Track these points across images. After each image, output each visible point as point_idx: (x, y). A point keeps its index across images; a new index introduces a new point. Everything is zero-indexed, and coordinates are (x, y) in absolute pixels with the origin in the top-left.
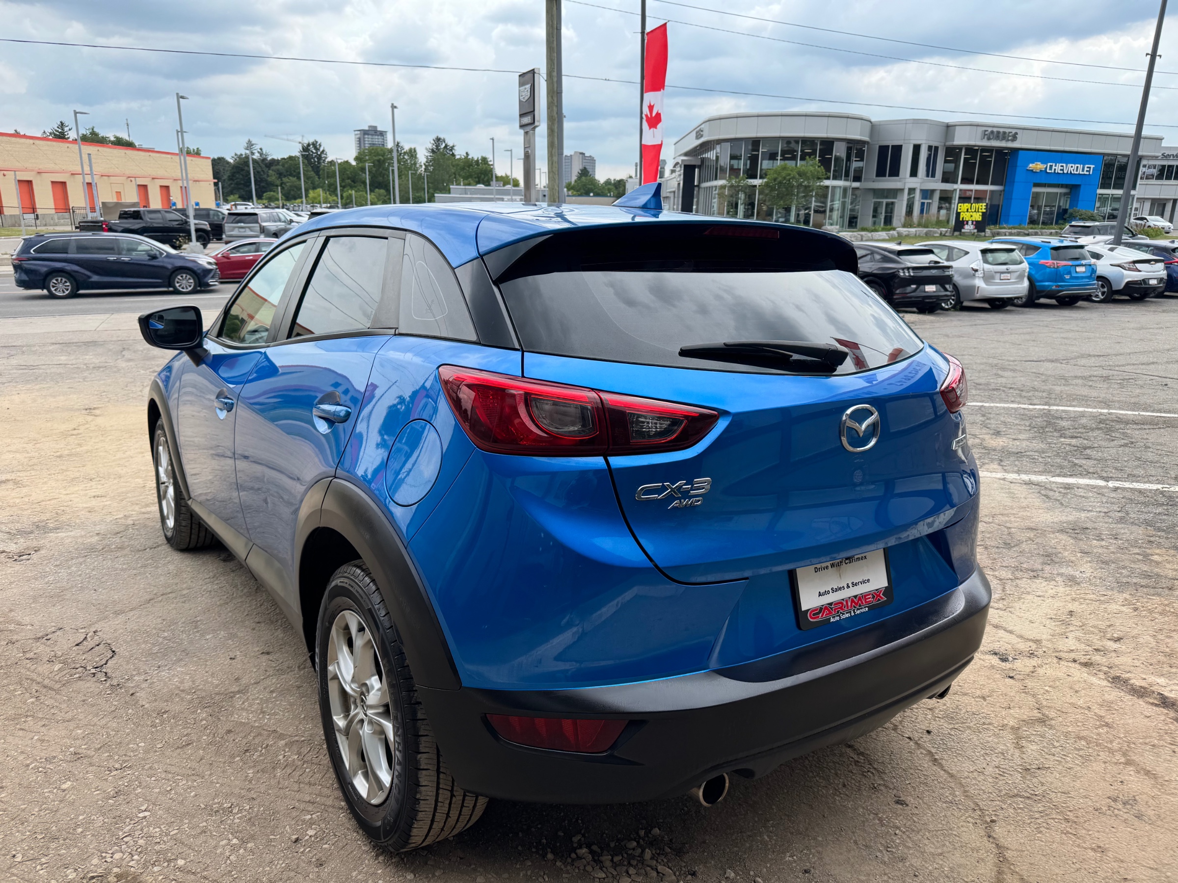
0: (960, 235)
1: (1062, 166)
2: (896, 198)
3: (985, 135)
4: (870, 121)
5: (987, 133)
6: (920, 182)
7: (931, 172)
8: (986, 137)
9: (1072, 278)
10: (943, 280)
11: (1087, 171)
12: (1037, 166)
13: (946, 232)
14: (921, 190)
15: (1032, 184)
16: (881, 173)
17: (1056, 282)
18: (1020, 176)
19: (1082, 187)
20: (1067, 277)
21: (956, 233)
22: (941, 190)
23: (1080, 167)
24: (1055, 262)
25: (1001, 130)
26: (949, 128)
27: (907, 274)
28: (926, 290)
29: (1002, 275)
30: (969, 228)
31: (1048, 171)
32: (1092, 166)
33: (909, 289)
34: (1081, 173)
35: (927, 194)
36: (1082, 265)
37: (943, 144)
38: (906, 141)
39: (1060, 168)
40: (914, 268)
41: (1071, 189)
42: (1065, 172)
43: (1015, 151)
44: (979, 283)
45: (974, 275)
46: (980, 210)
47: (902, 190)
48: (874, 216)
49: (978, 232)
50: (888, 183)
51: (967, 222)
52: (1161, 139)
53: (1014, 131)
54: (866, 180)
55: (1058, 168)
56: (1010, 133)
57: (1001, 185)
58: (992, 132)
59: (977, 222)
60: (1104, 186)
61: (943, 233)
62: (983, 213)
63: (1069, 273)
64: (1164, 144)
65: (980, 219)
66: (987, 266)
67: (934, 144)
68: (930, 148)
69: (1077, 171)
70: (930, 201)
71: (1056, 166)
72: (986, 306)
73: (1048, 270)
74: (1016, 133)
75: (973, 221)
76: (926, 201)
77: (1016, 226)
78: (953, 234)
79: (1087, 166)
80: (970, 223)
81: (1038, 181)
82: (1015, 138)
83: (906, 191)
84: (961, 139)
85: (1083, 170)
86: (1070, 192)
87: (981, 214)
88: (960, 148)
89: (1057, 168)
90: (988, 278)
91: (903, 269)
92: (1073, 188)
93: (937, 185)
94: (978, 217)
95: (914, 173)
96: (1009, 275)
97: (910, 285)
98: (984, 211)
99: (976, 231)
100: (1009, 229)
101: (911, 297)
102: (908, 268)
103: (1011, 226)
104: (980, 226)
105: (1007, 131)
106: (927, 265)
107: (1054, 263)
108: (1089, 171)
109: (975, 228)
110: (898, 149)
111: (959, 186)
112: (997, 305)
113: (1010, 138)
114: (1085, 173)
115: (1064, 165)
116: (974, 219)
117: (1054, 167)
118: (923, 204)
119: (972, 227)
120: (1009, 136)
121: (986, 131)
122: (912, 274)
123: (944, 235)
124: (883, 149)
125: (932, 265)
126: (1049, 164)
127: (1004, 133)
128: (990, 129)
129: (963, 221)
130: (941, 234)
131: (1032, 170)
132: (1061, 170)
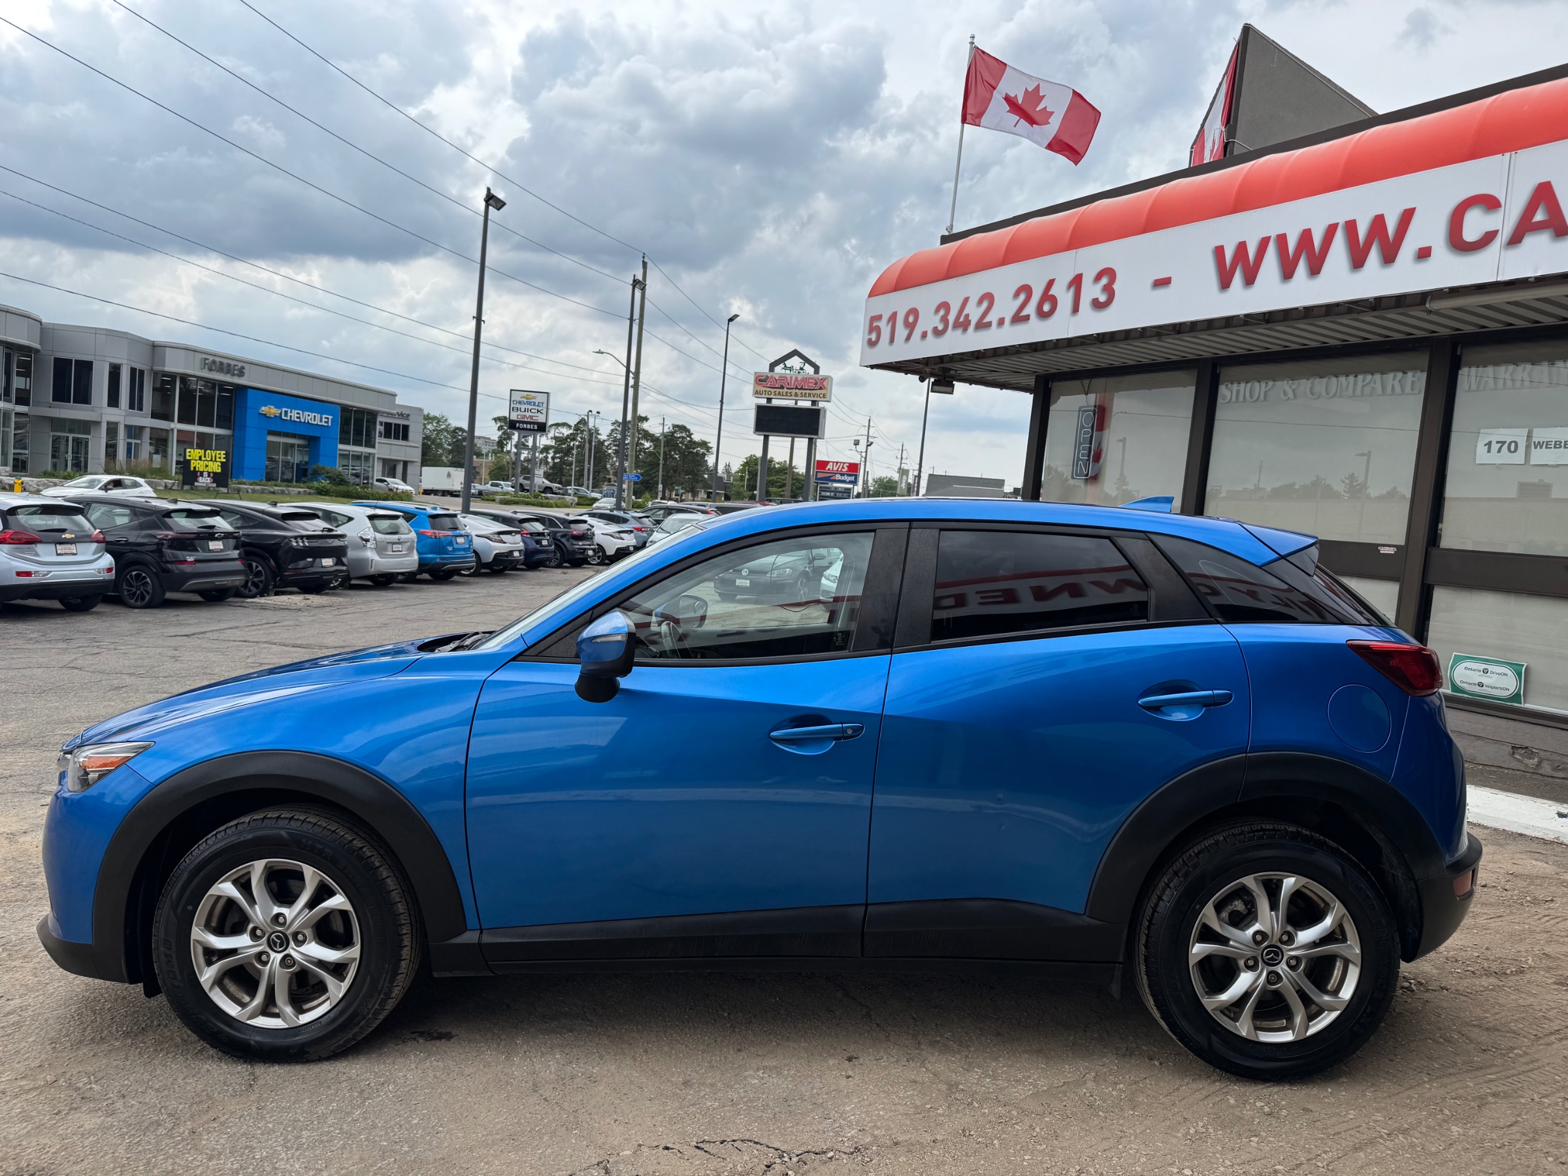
0: (192, 489)
1: (298, 413)
2: (89, 433)
3: (205, 364)
4: (41, 322)
5: (207, 362)
6: (121, 415)
7: (136, 403)
8: (206, 366)
9: (455, 550)
10: (339, 553)
11: (325, 422)
12: (271, 410)
13: (173, 484)
14: (126, 426)
15: (266, 432)
16: (61, 395)
17: (439, 554)
18: (251, 420)
19: (322, 440)
20: (450, 549)
21: (186, 487)
22: (151, 428)
23: (318, 416)
24: (436, 531)
25: (225, 361)
26: (155, 348)
27: (301, 544)
28: (324, 564)
29: (394, 546)
30: (204, 481)
31: (283, 417)
32: (330, 417)
33: (301, 564)
34: (319, 423)
35: (134, 432)
36: (461, 536)
37: (149, 368)
38: (97, 358)
39: (296, 415)
40: (309, 537)
41: (309, 441)
42: (303, 421)
43: (243, 389)
44: (371, 554)
45: (365, 546)
46: (218, 460)
47: (97, 424)
48: (53, 456)
49: (217, 486)
50: (72, 412)
51: (202, 473)
52: (395, 395)
53: (240, 365)
54: (37, 404)
55: (294, 415)
56: (235, 365)
57: (230, 429)
58: (214, 362)
59: (215, 474)
60: (344, 441)
61: (169, 486)
62: (221, 462)
63: (451, 543)
64: (398, 401)
65: (219, 471)
66: (378, 536)
67: (138, 366)
68: (133, 370)
69: (315, 421)
70: (139, 442)
71: (291, 412)
72: (369, 583)
73: (429, 541)
74: (243, 368)
75: (209, 473)
76: (133, 441)
77: (257, 481)
78: (182, 487)
79: (324, 416)
80: (205, 474)
81: (273, 429)
82: (241, 373)
83: (104, 427)
84: (174, 364)
85: (321, 421)
86: (309, 444)
87: (220, 464)
88: (173, 376)
89: (292, 415)
90: (380, 549)
91: (296, 538)
92: (311, 441)
93: (145, 420)
94: (216, 468)
95: (113, 401)
96: (400, 546)
97: (304, 559)
98: (224, 460)
99: (215, 485)
100: (251, 484)
101: (304, 574)
102: (302, 537)
103: (252, 481)
104: (220, 479)
105: (232, 363)
106: (321, 533)
107: (435, 533)
108: (327, 422)
109: (213, 482)
110: (85, 367)
111: (176, 426)
112: (383, 581)
113: (236, 372)
114: (324, 424)
115: (301, 412)
116: (210, 470)
117: (289, 414)
118: (129, 444)
119: (209, 480)
120: (235, 370)
121: (206, 359)
122: (307, 544)
123: (171, 489)
124: (62, 365)
125: (325, 533)
126: (284, 409)
127: (229, 365)
128: (211, 358)
129: (195, 472)
130: (166, 486)
131: (265, 415)
132: (298, 418)
